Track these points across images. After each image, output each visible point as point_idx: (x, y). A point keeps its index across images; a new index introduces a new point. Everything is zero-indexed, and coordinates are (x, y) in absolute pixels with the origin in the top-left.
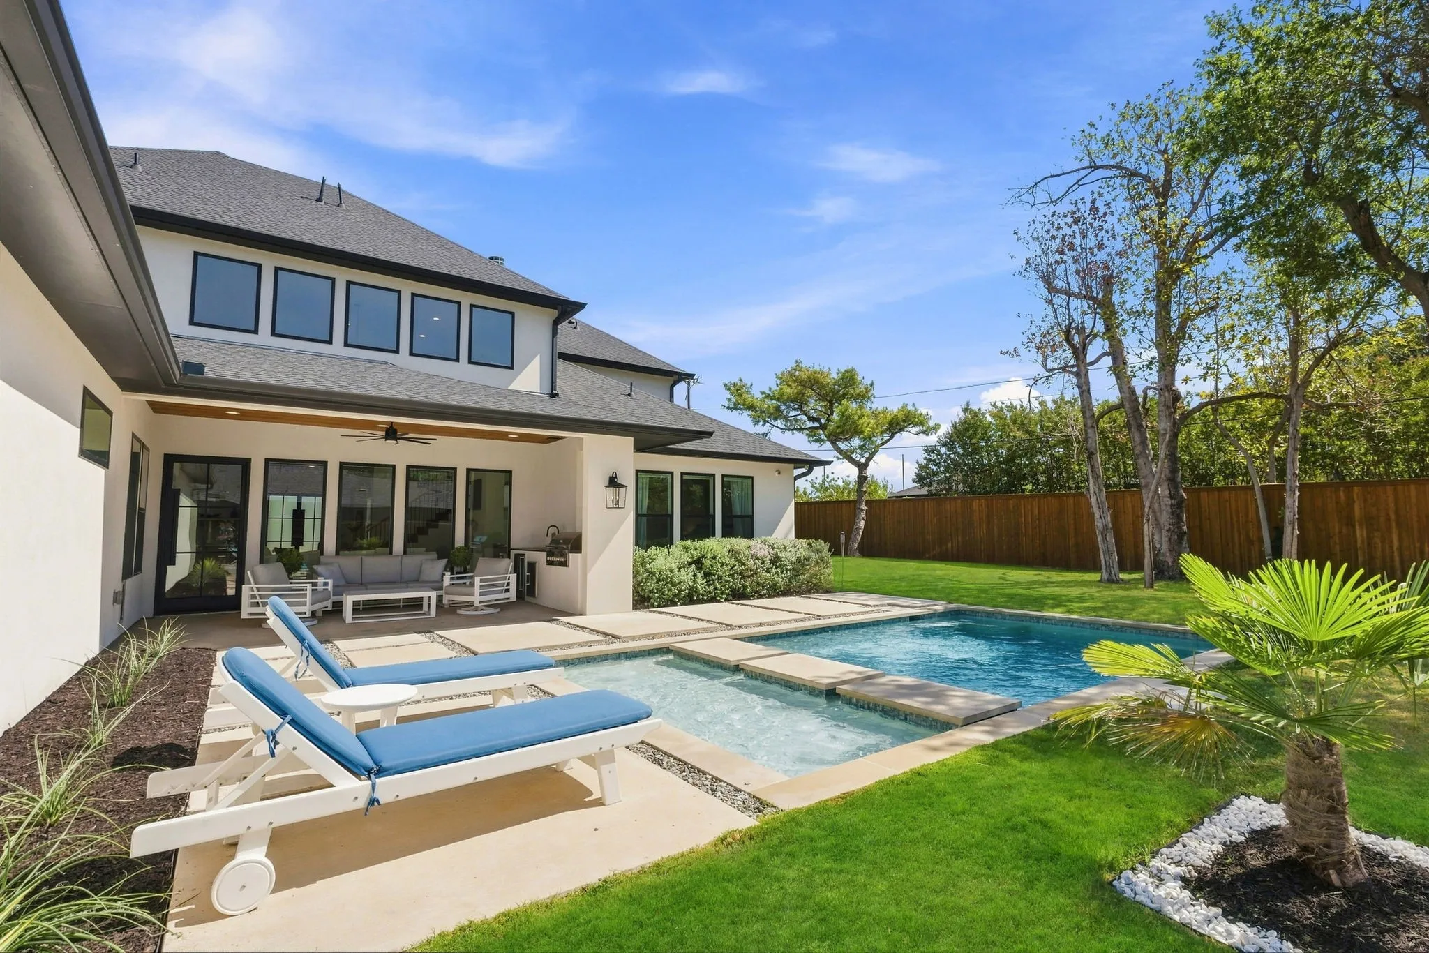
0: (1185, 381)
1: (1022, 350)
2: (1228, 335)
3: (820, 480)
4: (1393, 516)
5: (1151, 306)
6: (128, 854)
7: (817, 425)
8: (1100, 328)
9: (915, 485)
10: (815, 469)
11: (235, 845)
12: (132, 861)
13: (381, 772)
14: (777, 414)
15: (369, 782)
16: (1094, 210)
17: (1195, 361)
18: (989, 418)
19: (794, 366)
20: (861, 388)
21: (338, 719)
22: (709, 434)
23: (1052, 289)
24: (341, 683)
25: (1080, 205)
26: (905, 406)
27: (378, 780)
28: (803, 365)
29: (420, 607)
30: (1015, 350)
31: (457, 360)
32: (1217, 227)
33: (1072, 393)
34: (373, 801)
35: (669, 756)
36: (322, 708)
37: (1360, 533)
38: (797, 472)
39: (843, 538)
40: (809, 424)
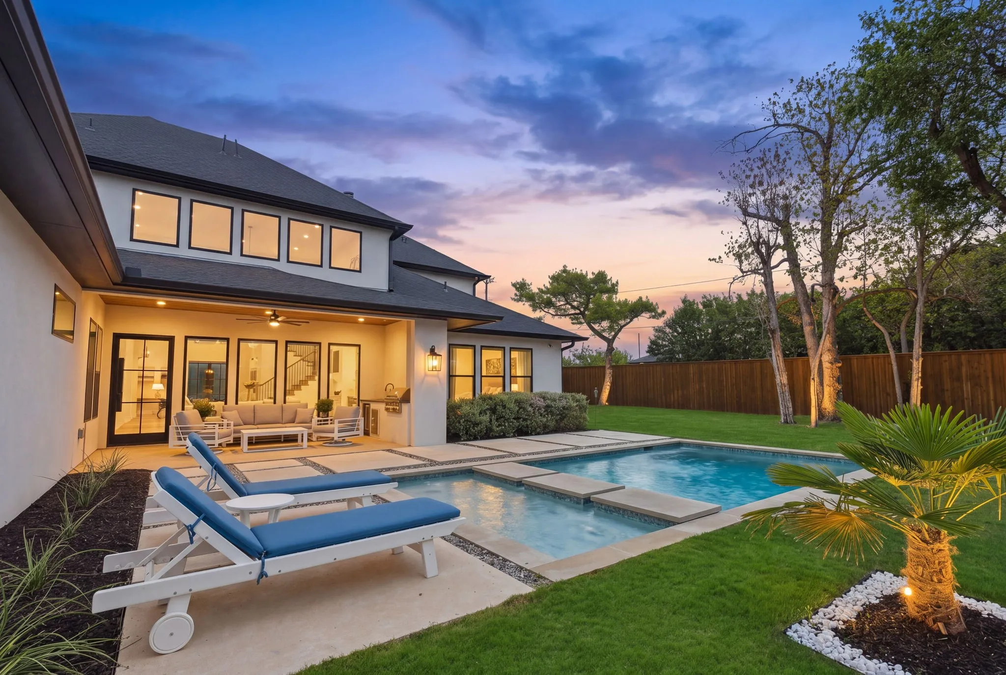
0: (842, 280)
1: (724, 257)
2: (873, 247)
3: (580, 351)
4: (990, 375)
5: (818, 225)
6: (90, 611)
7: (578, 311)
8: (781, 241)
9: (648, 354)
10: (576, 343)
11: (166, 605)
12: (94, 616)
13: (269, 554)
14: (549, 304)
15: (260, 561)
16: (777, 156)
17: (849, 265)
18: (701, 307)
19: (562, 268)
20: (609, 285)
21: (238, 518)
22: (501, 318)
23: (746, 213)
24: (241, 493)
25: (767, 153)
26: (641, 298)
27: (266, 560)
28: (568, 269)
29: (296, 441)
30: (720, 257)
31: (321, 266)
32: (866, 169)
33: (760, 288)
34: (262, 574)
35: (472, 544)
36: (226, 509)
37: (967, 387)
38: (564, 345)
39: (596, 391)
40: (573, 312)
